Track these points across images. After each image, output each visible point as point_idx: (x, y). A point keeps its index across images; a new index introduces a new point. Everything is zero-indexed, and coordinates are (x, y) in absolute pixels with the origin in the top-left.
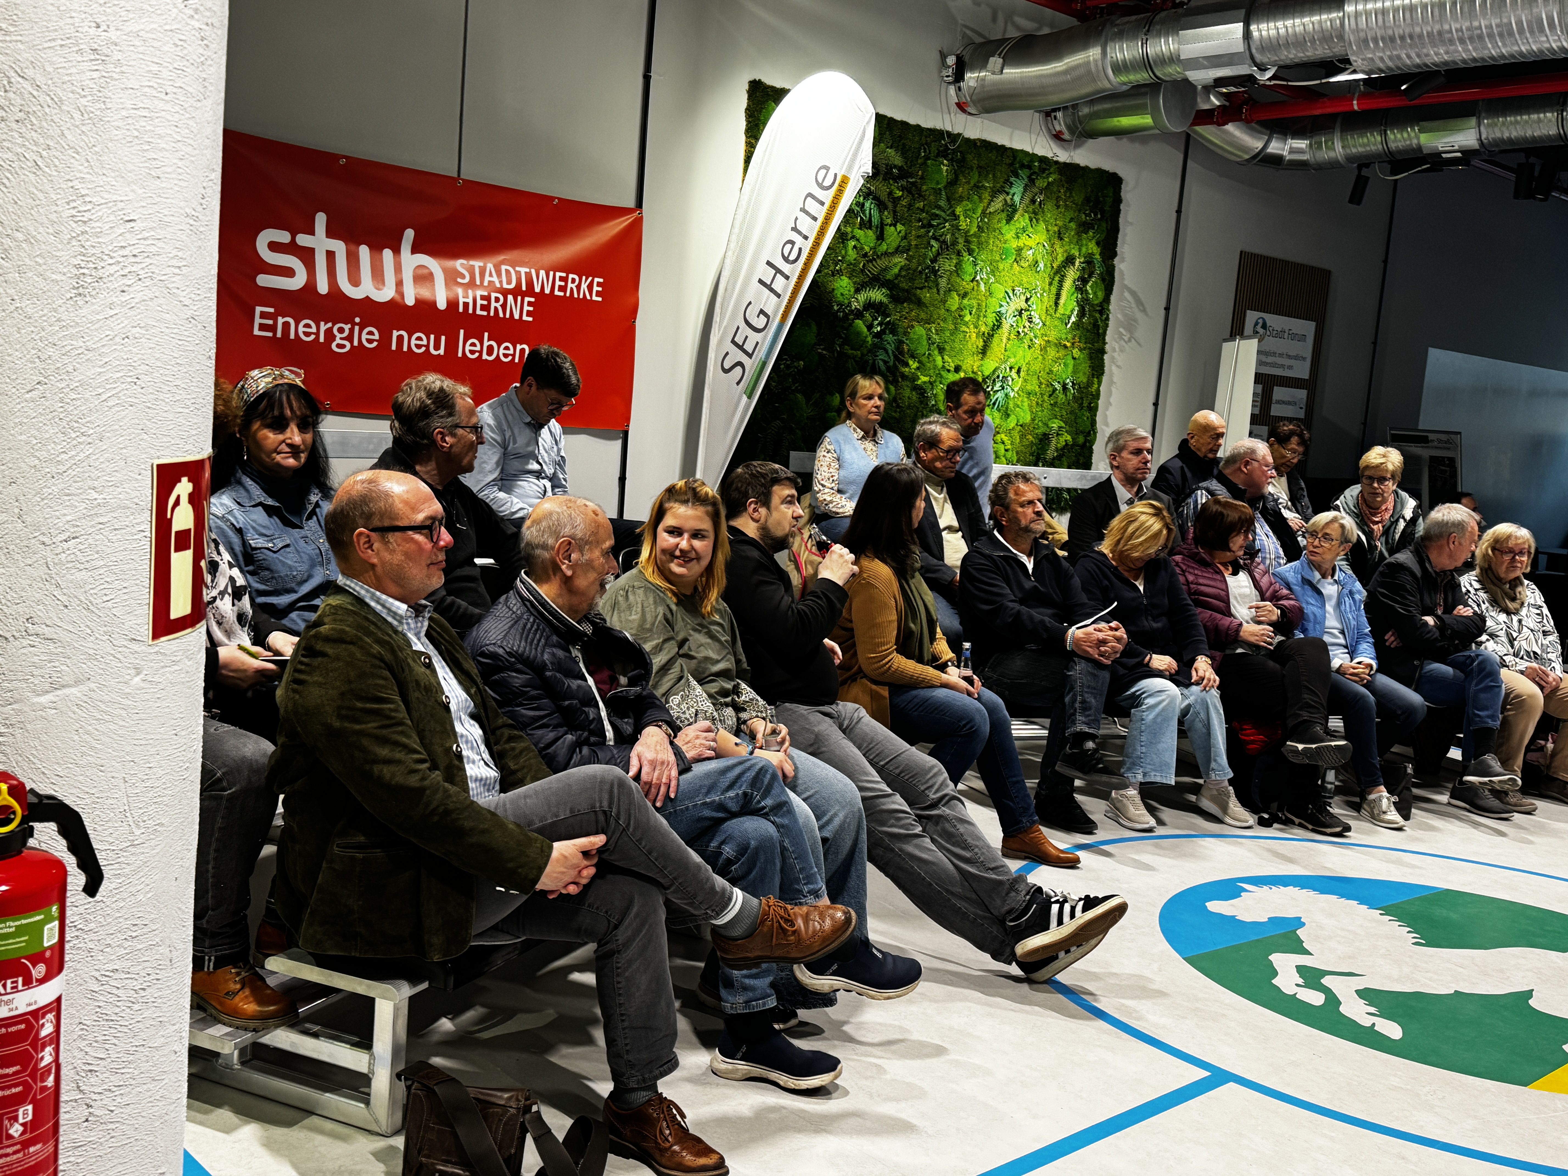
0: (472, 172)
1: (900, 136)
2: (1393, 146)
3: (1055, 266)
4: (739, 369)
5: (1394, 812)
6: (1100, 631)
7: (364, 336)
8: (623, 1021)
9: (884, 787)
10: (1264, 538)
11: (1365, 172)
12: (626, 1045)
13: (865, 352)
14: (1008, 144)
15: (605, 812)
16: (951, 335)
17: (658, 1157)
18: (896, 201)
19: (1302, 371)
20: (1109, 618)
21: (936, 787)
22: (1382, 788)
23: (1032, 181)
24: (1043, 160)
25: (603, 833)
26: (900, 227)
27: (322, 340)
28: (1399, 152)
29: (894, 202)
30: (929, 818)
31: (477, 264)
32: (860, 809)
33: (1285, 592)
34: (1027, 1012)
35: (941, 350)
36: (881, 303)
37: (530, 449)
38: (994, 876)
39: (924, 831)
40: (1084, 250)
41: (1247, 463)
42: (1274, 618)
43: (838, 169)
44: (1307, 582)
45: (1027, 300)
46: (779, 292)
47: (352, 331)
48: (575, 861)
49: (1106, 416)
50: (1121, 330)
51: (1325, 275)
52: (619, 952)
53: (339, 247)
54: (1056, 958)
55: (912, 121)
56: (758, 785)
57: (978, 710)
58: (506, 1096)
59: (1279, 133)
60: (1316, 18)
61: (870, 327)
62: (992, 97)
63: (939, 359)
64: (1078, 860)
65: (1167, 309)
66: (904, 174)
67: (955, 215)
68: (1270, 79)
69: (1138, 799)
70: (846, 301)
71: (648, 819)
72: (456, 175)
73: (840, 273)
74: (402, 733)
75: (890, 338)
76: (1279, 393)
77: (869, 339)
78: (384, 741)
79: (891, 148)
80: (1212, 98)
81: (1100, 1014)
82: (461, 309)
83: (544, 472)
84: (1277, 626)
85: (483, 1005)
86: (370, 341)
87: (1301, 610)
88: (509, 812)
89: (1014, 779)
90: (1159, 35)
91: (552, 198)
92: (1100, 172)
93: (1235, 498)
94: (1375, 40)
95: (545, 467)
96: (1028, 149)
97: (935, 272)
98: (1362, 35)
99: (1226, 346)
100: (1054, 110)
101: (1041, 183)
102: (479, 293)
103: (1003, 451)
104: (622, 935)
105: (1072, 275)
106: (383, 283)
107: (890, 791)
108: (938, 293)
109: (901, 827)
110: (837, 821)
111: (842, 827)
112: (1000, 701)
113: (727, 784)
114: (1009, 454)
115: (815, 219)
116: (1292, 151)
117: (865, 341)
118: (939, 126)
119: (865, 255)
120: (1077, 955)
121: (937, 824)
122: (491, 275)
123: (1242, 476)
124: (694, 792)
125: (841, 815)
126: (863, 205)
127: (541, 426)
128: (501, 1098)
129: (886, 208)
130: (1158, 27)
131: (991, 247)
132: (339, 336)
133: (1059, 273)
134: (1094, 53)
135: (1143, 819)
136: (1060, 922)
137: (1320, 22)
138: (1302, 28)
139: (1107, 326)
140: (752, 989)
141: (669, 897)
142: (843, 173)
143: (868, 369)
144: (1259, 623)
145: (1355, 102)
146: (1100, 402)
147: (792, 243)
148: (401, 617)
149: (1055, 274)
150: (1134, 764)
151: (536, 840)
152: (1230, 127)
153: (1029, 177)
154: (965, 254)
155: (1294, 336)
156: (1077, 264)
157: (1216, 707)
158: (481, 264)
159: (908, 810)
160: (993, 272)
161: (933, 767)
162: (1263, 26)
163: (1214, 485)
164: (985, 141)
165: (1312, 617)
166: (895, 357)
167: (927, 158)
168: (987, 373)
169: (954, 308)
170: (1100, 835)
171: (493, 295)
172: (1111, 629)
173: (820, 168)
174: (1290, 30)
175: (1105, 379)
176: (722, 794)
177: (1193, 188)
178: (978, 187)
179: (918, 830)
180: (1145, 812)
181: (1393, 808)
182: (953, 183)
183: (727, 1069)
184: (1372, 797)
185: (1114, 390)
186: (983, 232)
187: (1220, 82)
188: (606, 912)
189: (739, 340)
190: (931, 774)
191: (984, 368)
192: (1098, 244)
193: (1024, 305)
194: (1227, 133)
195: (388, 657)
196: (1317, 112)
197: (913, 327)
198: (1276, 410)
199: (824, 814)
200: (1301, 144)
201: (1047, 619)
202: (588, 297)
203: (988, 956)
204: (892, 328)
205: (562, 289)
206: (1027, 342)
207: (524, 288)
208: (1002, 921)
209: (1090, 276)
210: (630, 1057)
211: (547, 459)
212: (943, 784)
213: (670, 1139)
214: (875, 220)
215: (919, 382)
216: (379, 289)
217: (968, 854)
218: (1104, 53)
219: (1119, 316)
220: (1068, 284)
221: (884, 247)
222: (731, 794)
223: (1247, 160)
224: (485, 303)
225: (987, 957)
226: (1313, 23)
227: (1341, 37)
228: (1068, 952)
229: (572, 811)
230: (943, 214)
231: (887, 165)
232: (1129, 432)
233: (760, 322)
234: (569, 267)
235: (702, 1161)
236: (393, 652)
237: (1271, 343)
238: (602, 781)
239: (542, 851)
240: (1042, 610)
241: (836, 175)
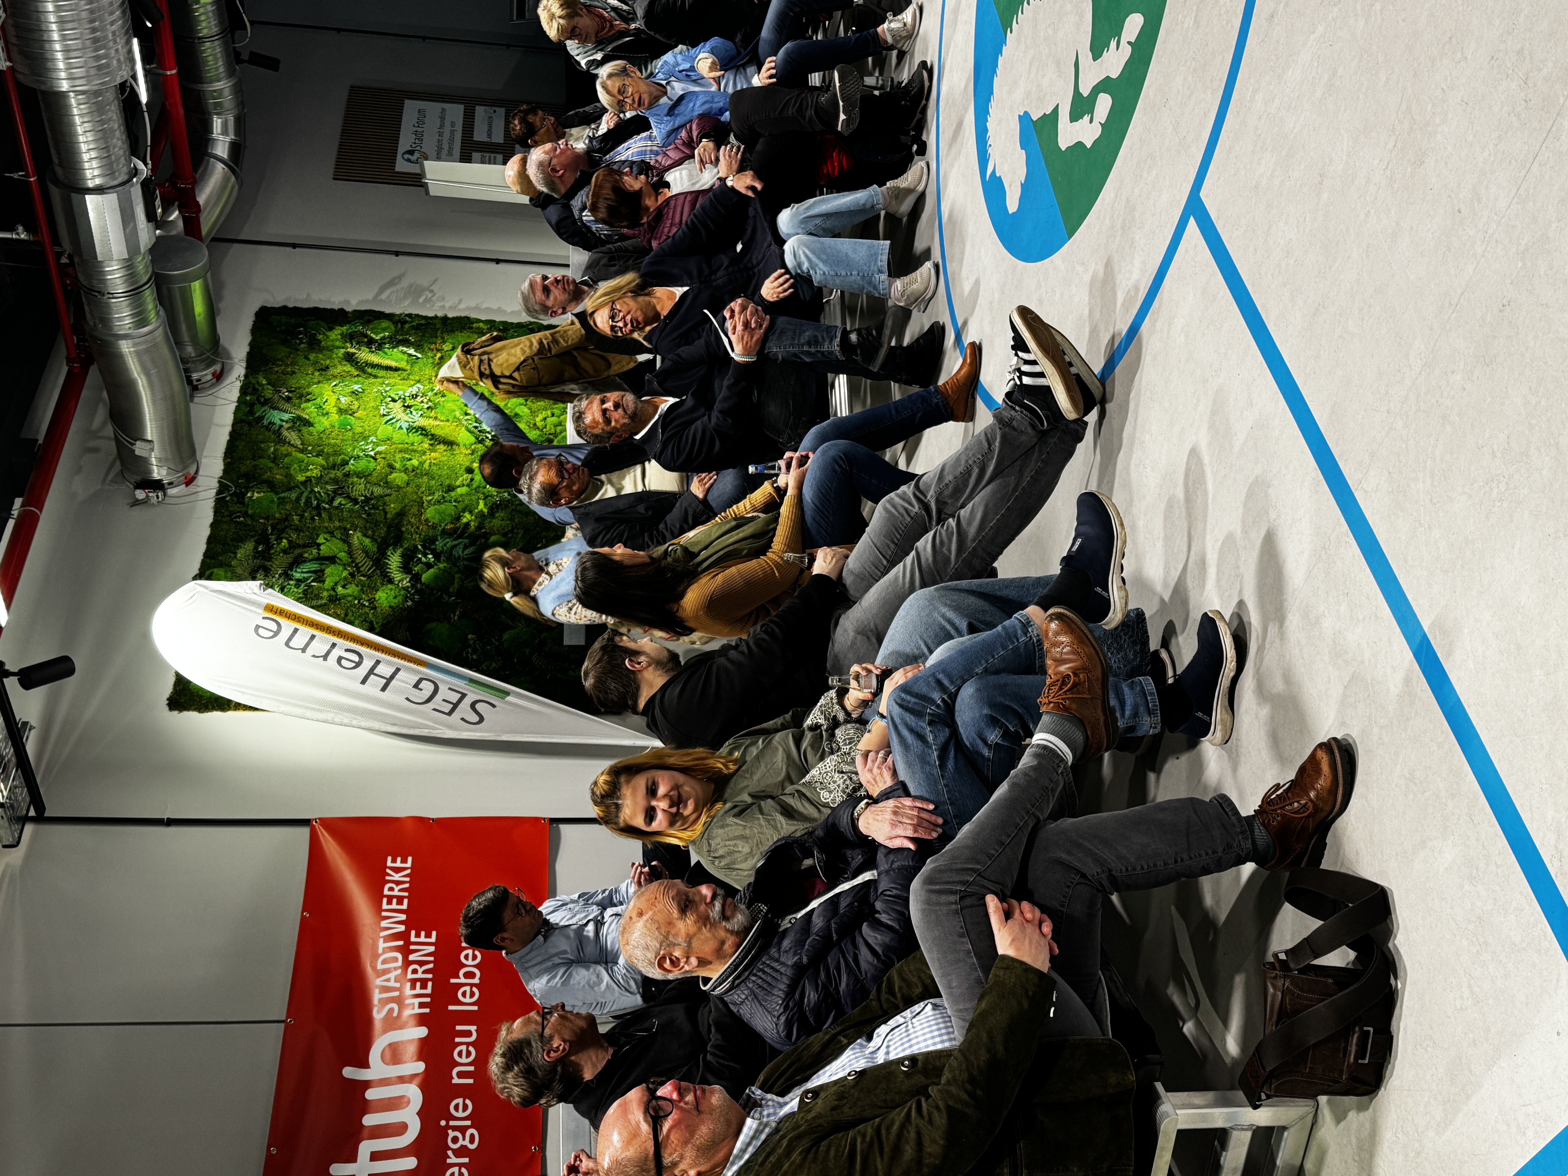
0: (278, 1008)
1: (223, 544)
2: (215, 30)
3: (356, 373)
4: (479, 706)
5: (904, 15)
6: (735, 328)
7: (460, 1114)
8: (1182, 860)
9: (909, 559)
10: (630, 152)
11: (245, 56)
12: (1207, 854)
13: (455, 569)
14: (229, 429)
15: (961, 898)
16: (434, 478)
17: (1323, 814)
18: (292, 545)
19: (456, 112)
20: (719, 316)
21: (906, 505)
22: (879, 29)
23: (267, 402)
24: (244, 391)
25: (983, 898)
26: (321, 540)
27: (466, 1160)
28: (221, 23)
29: (295, 547)
30: (939, 512)
31: (377, 996)
32: (936, 590)
33: (683, 134)
34: (1137, 406)
35: (451, 488)
36: (403, 556)
37: (572, 934)
38: (997, 444)
39: (953, 516)
40: (338, 343)
41: (554, 170)
42: (711, 145)
43: (258, 616)
44: (671, 111)
45: (394, 401)
46: (393, 670)
47: (455, 1128)
48: (1017, 928)
49: (513, 312)
50: (421, 300)
51: (355, 92)
52: (1110, 870)
53: (366, 1148)
54: (1077, 375)
55: (207, 532)
56: (920, 708)
57: (824, 453)
58: (1271, 990)
59: (206, 147)
60: (77, 120)
61: (429, 566)
62: (179, 449)
63: (460, 491)
64: (973, 344)
65: (397, 254)
66: (263, 539)
67: (306, 481)
68: (146, 164)
69: (906, 279)
70: (403, 592)
71: (967, 847)
72: (282, 1025)
73: (372, 601)
74: (888, 1129)
75: (439, 544)
76: (479, 135)
77: (441, 566)
78: (897, 1149)
79: (236, 553)
80: (171, 218)
81: (1134, 330)
82: (427, 1010)
83: (596, 917)
84: (720, 141)
85: (1167, 987)
86: (465, 1107)
87: (701, 117)
88: (969, 1005)
89: (893, 413)
90: (104, 281)
91: (303, 918)
92: (254, 331)
93: (589, 182)
94: (98, 58)
95: (591, 917)
96: (232, 407)
97: (367, 500)
98: (93, 72)
99: (433, 192)
100: (189, 381)
101: (268, 392)
102: (408, 991)
103: (554, 419)
104: (1091, 869)
105: (365, 355)
106: (402, 1097)
107: (913, 553)
108: (390, 495)
109: (950, 540)
110: (950, 614)
111: (956, 608)
112: (813, 430)
113: (920, 743)
114: (557, 412)
115: (313, 637)
116: (225, 132)
117: (444, 570)
118: (211, 503)
119: (352, 575)
120: (1073, 354)
121: (945, 503)
122: (388, 980)
123: (567, 175)
124: (931, 781)
125: (944, 610)
126: (298, 580)
127: (546, 922)
128: (1274, 996)
129: (301, 555)
130: (95, 282)
131: (338, 442)
132: (461, 1142)
133: (363, 368)
134: (126, 347)
135: (925, 275)
136: (1041, 375)
137: (81, 115)
138: (88, 134)
139: (417, 315)
140: (1136, 707)
141: (1046, 815)
142: (261, 611)
143: (474, 565)
144: (717, 160)
145: (169, 73)
146: (498, 320)
147: (340, 659)
148: (760, 1124)
149: (364, 372)
150: (870, 283)
151: (996, 976)
152: (202, 199)
153: (263, 404)
154: (347, 468)
155: (420, 122)
156: (353, 350)
157: (808, 208)
158: (377, 991)
159: (931, 533)
160: (365, 438)
161: (885, 509)
162: (88, 174)
163: (576, 203)
164: (226, 453)
165: (707, 106)
166: (459, 537)
167: (246, 514)
168: (473, 439)
169: (405, 477)
170: (945, 318)
171: (410, 976)
172: (732, 316)
173: (259, 635)
174: (91, 146)
175: (473, 315)
176: (931, 748)
177: (272, 230)
178: (275, 458)
179: (952, 522)
180: (918, 272)
181: (900, 17)
182: (272, 486)
183: (1221, 730)
184: (889, 39)
185: (484, 306)
186: (322, 451)
187: (151, 216)
188: (1069, 887)
189: (447, 708)
190: (893, 510)
191: (468, 443)
192: (331, 329)
193: (399, 404)
194: (207, 202)
195: (805, 1143)
196: (181, 111)
197: (427, 520)
198: (498, 137)
199: (943, 628)
200: (217, 123)
201: (726, 383)
202: (408, 871)
203: (1079, 445)
204: (429, 543)
205: (400, 900)
206: (439, 399)
207: (401, 943)
208: (1043, 434)
209: (366, 336)
210: (1220, 849)
211: (583, 915)
212: (903, 497)
213: (1303, 802)
214: (314, 566)
215: (485, 510)
216: (409, 1102)
217: (976, 471)
218: (125, 337)
219: (406, 304)
220: (374, 358)
221: (342, 555)
222: (930, 738)
223: (236, 178)
224: (418, 984)
225: (1080, 447)
226: (83, 123)
227: (97, 93)
228: (1070, 364)
229: (961, 936)
230: (305, 494)
231: (255, 557)
232: (526, 299)
233: (427, 688)
234: (376, 895)
235: (1325, 767)
236: (799, 1137)
237: (428, 146)
238: (928, 902)
239: (1007, 968)
240: (716, 385)
241: (264, 618)
